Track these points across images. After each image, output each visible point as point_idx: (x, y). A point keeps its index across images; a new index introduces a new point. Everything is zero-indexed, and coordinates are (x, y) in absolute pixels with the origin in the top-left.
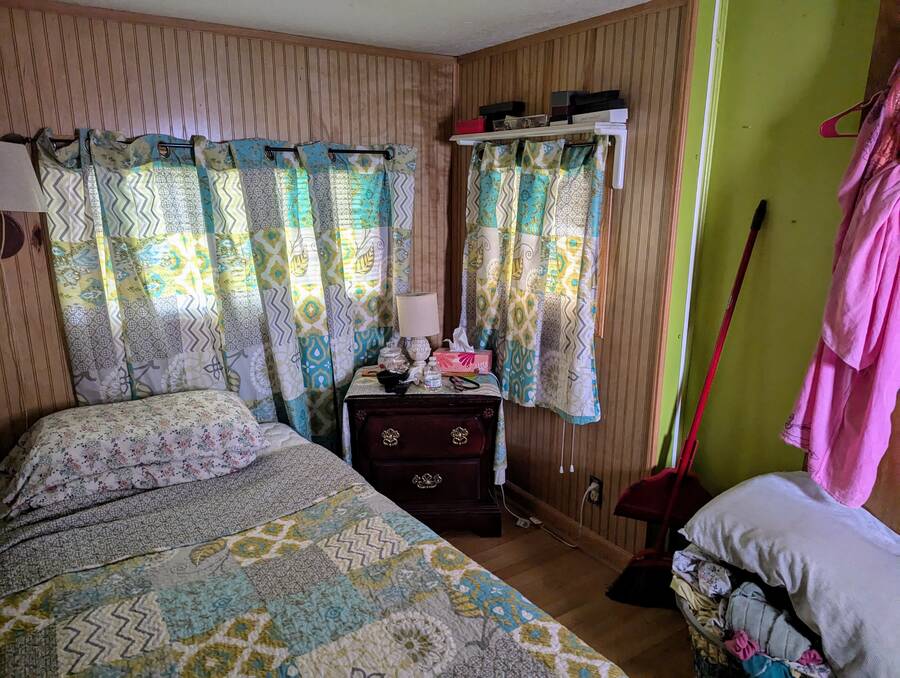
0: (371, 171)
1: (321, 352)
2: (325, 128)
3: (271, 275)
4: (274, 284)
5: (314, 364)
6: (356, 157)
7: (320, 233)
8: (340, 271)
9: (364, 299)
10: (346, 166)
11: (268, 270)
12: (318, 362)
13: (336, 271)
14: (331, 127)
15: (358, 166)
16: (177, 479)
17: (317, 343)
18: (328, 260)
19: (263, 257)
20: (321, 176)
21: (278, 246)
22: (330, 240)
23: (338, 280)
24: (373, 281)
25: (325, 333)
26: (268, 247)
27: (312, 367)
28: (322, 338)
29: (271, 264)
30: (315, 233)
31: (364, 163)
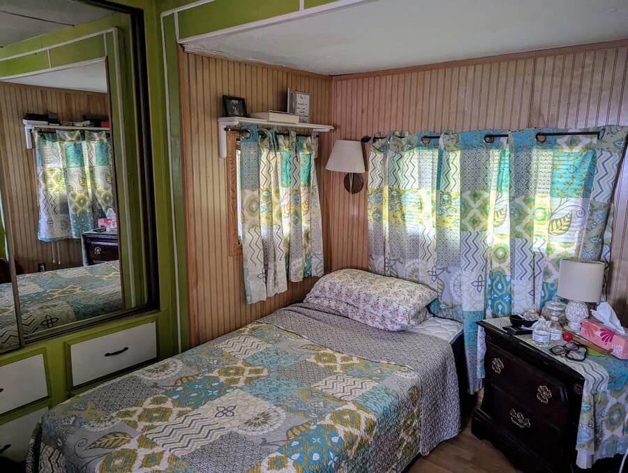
0: (577, 150)
1: (503, 287)
2: (543, 116)
3: (469, 222)
4: (470, 229)
5: (497, 294)
6: (566, 138)
7: (514, 197)
8: (529, 229)
9: (552, 256)
10: (552, 146)
11: (468, 218)
12: (500, 294)
13: (525, 228)
14: (548, 116)
15: (564, 146)
16: (357, 318)
17: (500, 279)
18: (519, 219)
19: (466, 208)
20: (523, 155)
21: (479, 202)
22: (523, 204)
23: (526, 236)
24: (565, 243)
25: (508, 273)
26: (471, 203)
27: (495, 296)
28: (505, 276)
29: (471, 214)
30: (510, 197)
31: (571, 144)
